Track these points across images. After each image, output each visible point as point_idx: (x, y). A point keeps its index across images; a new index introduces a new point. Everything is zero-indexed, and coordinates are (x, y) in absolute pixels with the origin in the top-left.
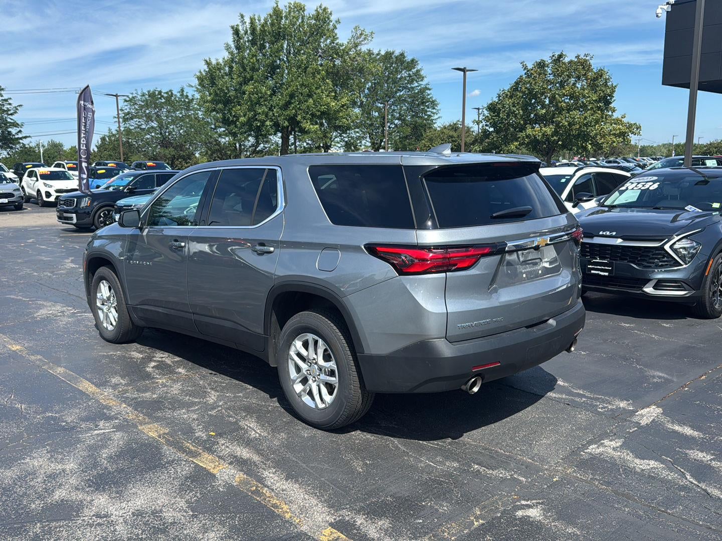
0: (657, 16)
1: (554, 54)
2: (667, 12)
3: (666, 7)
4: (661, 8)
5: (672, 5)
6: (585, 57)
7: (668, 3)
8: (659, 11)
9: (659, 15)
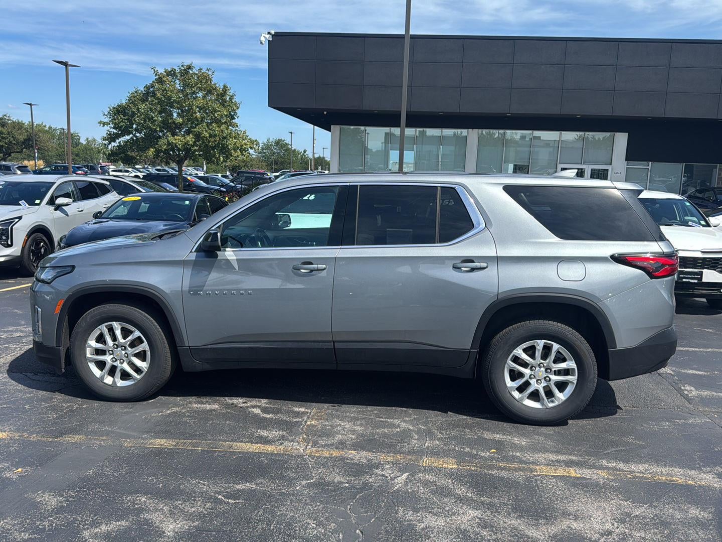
0: (261, 43)
1: (183, 64)
2: (269, 41)
3: (268, 36)
4: (264, 36)
5: (273, 35)
6: (207, 72)
7: (269, 33)
8: (262, 39)
9: (263, 42)
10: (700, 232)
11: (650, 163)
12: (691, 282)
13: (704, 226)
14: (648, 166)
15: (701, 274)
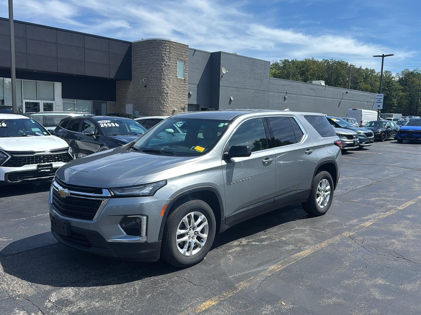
10: (43, 139)
11: (75, 100)
12: (46, 171)
13: (45, 135)
14: (74, 101)
15: (51, 165)
